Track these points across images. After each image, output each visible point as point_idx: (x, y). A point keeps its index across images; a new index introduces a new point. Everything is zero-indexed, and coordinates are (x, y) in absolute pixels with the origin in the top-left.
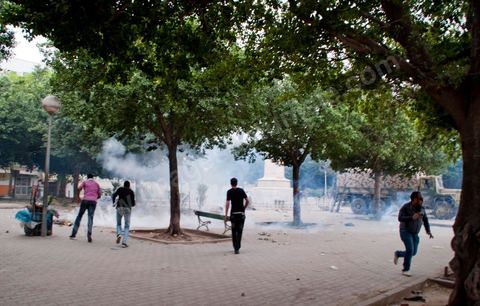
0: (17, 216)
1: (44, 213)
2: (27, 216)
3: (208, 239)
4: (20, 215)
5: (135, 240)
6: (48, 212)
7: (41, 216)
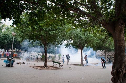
0: (4, 62)
1: (11, 61)
2: (7, 61)
3: (55, 69)
4: (5, 61)
5: (34, 69)
6: (12, 60)
7: (10, 61)
